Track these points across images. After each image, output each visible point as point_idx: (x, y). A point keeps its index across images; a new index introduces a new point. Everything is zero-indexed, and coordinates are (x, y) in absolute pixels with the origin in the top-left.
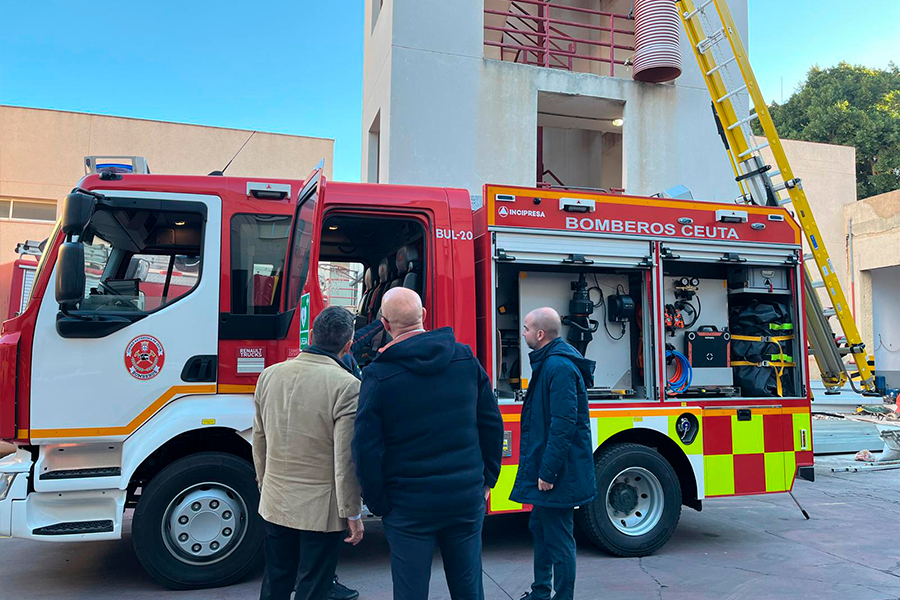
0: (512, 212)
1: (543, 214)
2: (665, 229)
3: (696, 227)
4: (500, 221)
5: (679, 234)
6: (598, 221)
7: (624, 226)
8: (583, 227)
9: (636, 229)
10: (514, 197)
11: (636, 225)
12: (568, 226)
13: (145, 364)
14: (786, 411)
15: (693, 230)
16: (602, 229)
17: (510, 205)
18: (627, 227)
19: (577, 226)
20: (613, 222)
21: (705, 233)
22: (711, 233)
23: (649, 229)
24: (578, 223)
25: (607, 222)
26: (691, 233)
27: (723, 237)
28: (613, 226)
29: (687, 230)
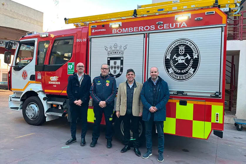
0: (96, 31)
1: (105, 30)
2: (150, 28)
3: (165, 25)
4: (93, 34)
5: (156, 29)
6: (124, 29)
7: (133, 29)
8: (118, 32)
9: (138, 30)
10: (96, 26)
11: (138, 28)
12: (113, 33)
13: (25, 77)
14: (208, 103)
15: (163, 26)
16: (125, 32)
17: (95, 29)
18: (134, 29)
19: (116, 32)
20: (129, 28)
21: (169, 27)
22: (172, 26)
23: (143, 29)
24: (117, 31)
25: (127, 29)
26: (162, 28)
27: (178, 27)
28: (129, 30)
29: (160, 27)
